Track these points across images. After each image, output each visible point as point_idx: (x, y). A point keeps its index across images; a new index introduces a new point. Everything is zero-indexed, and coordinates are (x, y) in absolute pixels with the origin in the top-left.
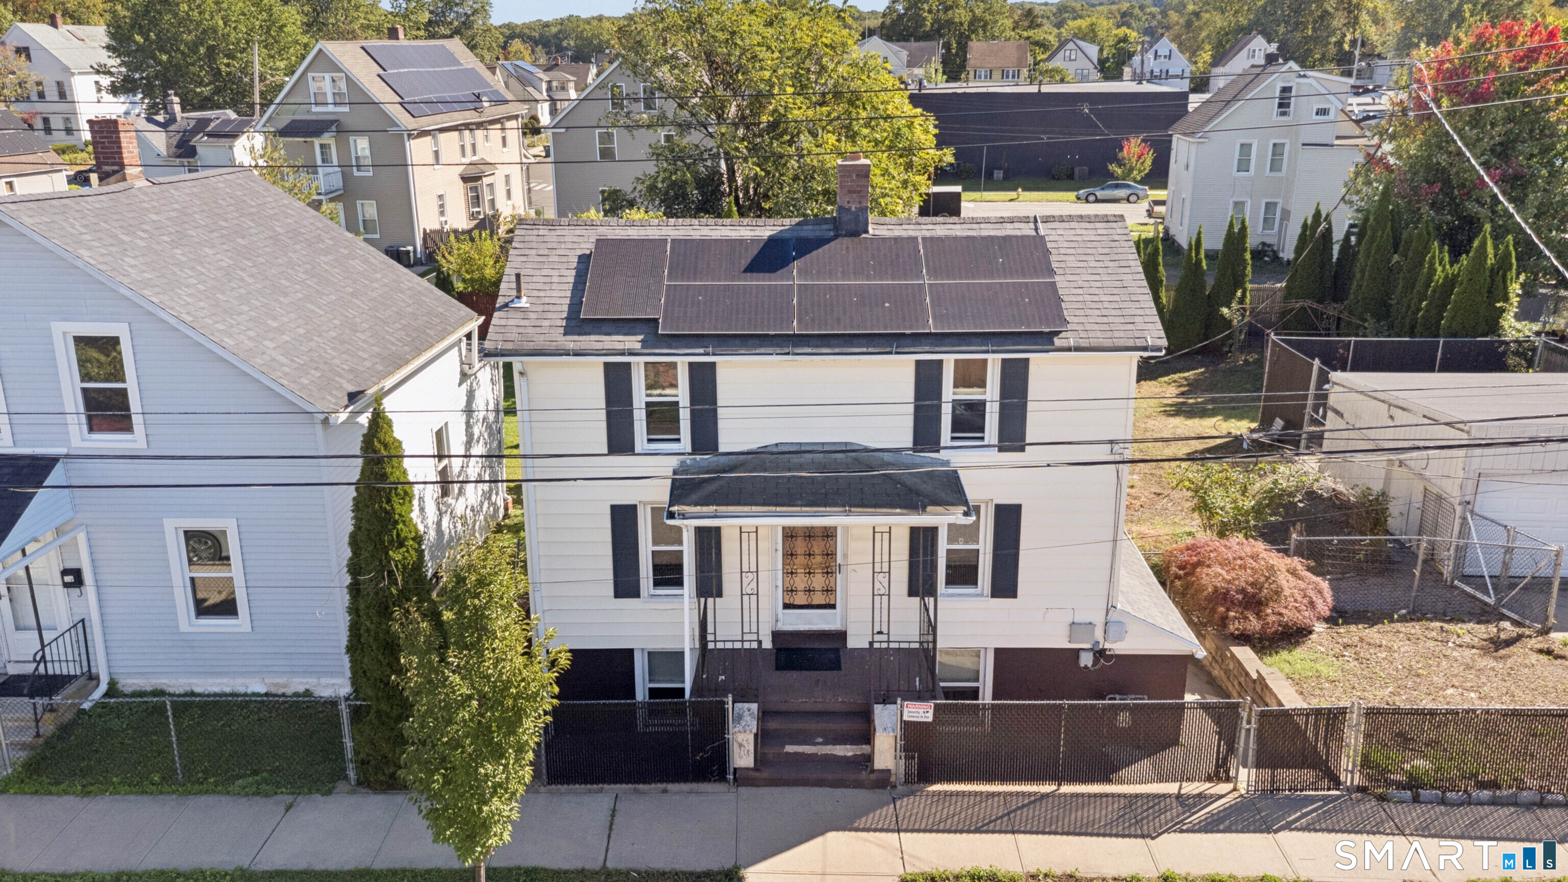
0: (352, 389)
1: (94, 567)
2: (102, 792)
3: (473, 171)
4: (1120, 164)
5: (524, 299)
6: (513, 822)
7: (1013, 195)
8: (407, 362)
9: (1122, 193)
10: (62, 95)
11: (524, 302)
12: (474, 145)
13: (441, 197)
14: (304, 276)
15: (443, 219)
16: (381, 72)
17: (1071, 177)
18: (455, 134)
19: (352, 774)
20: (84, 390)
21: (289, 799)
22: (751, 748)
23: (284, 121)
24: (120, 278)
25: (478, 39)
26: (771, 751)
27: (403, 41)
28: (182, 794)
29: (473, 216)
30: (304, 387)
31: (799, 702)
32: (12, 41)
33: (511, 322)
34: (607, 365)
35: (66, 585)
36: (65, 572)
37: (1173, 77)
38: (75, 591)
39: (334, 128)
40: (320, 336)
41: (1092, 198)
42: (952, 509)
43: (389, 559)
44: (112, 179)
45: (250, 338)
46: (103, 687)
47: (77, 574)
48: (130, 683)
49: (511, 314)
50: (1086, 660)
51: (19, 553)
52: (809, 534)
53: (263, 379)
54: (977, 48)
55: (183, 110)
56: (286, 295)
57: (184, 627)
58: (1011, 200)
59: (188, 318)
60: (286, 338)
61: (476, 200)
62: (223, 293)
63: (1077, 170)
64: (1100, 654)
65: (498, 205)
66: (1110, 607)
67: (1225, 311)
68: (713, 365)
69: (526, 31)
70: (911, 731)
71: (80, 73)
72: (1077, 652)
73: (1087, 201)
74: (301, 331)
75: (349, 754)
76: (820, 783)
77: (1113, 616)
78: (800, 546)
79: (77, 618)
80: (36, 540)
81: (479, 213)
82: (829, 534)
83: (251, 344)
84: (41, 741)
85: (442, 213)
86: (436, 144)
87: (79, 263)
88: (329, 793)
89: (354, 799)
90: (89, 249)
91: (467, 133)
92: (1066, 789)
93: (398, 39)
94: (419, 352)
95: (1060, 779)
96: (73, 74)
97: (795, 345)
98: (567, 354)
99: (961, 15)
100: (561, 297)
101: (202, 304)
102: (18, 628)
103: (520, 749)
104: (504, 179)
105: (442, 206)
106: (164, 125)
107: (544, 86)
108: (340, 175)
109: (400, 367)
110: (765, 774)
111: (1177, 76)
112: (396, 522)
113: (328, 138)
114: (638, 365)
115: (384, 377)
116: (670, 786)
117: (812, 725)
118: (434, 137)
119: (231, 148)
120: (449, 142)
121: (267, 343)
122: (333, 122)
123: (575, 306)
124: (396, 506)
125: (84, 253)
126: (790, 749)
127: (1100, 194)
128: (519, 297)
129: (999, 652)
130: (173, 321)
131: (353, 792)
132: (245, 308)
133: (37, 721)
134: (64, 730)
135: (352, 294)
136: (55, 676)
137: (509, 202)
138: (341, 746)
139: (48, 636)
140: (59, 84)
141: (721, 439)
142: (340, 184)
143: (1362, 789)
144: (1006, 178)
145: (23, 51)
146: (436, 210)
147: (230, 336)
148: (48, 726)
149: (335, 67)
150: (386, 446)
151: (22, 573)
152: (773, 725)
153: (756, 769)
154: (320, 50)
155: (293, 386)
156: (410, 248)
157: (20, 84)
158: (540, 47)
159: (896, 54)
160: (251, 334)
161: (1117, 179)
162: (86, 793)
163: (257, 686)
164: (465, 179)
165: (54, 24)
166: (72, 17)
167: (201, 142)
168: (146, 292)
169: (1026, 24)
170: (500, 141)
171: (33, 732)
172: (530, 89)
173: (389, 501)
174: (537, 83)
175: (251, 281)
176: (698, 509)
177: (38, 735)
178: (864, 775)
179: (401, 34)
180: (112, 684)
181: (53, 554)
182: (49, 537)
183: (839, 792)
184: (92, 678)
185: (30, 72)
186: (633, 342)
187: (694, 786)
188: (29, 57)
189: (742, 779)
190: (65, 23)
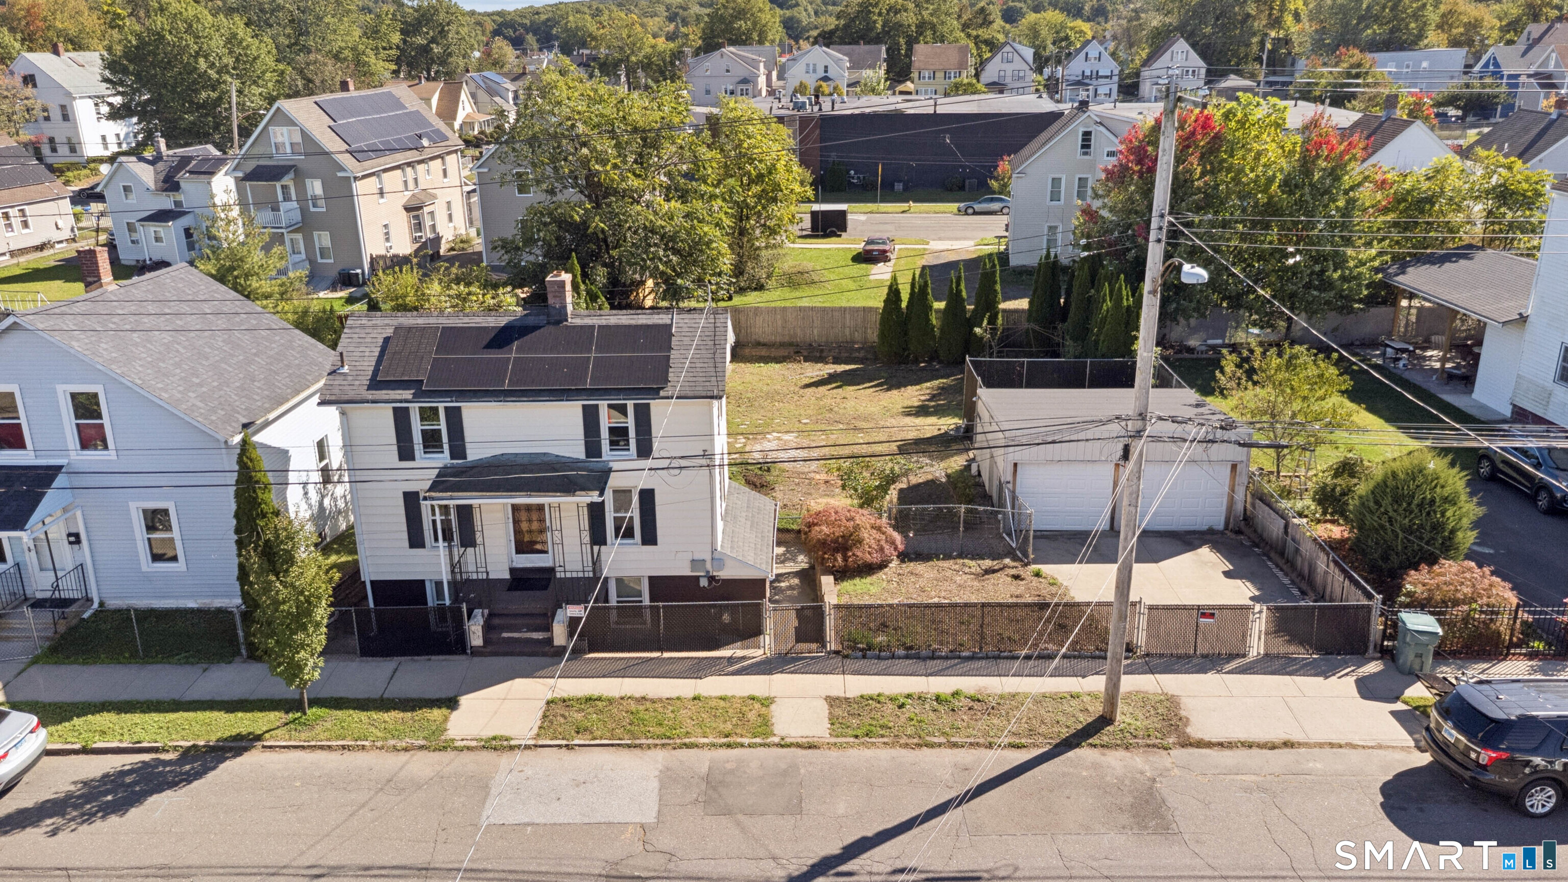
0: (245, 421)
1: (87, 531)
2: (95, 663)
3: (414, 203)
4: (996, 179)
5: (346, 367)
6: (321, 668)
7: (904, 206)
8: (287, 400)
9: (996, 206)
10: (66, 117)
11: (346, 369)
12: (416, 180)
13: (386, 226)
14: (221, 344)
15: (388, 244)
16: (332, 123)
17: (962, 188)
18: (399, 172)
19: (244, 652)
20: (78, 425)
21: (205, 666)
22: (481, 634)
23: (251, 165)
24: (97, 359)
25: (453, 48)
26: (493, 636)
27: (353, 93)
28: (142, 664)
29: (415, 240)
30: (212, 422)
31: (514, 608)
32: (20, 69)
33: (336, 383)
34: (395, 409)
35: (70, 543)
36: (69, 535)
37: (1102, 77)
38: (76, 547)
39: (292, 172)
40: (228, 386)
41: (970, 211)
42: (591, 493)
43: (256, 525)
44: (93, 286)
45: (180, 392)
46: (96, 605)
47: (77, 535)
48: (113, 603)
49: (337, 377)
50: (704, 583)
51: (40, 524)
52: (528, 508)
53: (187, 418)
54: (921, 52)
55: (169, 147)
56: (207, 359)
57: (145, 568)
58: (903, 212)
59: (139, 382)
60: (204, 389)
61: (419, 226)
62: (164, 362)
63: (967, 182)
64: (712, 579)
65: (439, 229)
66: (714, 550)
67: (977, 330)
68: (459, 408)
69: (518, 19)
70: (573, 622)
71: (81, 98)
72: (697, 578)
73: (967, 214)
74: (215, 384)
75: (242, 640)
76: (521, 654)
77: (716, 556)
78: (523, 516)
79: (78, 563)
80: (50, 515)
81: (421, 237)
82: (540, 508)
83: (179, 396)
84: (58, 636)
85: (387, 240)
86: (380, 182)
87: (72, 351)
88: (230, 662)
89: (244, 665)
90: (78, 341)
91: (409, 170)
92: (666, 655)
93: (348, 90)
94: (298, 392)
95: (661, 650)
96: (75, 98)
97: (506, 396)
98: (368, 402)
99: (909, 18)
100: (368, 366)
101: (149, 371)
102: (41, 570)
103: (318, 625)
104: (445, 205)
105: (387, 234)
106: (152, 163)
107: (511, 95)
108: (299, 211)
109: (281, 404)
110: (489, 649)
111: (1107, 77)
112: (260, 504)
113: (288, 180)
114: (414, 409)
115: (269, 412)
116: (433, 657)
117: (519, 621)
118: (378, 176)
119: (209, 183)
120: (393, 180)
121: (190, 394)
122: (291, 167)
123: (376, 372)
124: (260, 494)
125: (75, 344)
126: (505, 635)
127: (978, 207)
128: (343, 366)
129: (651, 578)
130: (130, 384)
131: (244, 662)
132: (178, 371)
133: (55, 624)
134: (72, 630)
135: (255, 355)
136: (65, 599)
137: (451, 225)
138: (237, 635)
139: (60, 574)
140: (63, 107)
141: (468, 452)
142: (300, 218)
143: (837, 653)
144: (906, 189)
145: (29, 80)
146: (382, 237)
147: (166, 391)
148: (62, 628)
149: (291, 122)
150: (251, 460)
151: (43, 536)
152: (496, 621)
153: (484, 647)
154: (278, 108)
155: (205, 422)
156: (359, 271)
157: (28, 110)
158: (530, 35)
159: (837, 61)
160: (181, 388)
161: (994, 193)
162: (85, 663)
163: (192, 604)
164: (408, 209)
165: (56, 52)
166: (71, 41)
167: (183, 178)
168: (113, 367)
169: (980, 21)
170: (441, 173)
171: (53, 630)
172: (497, 99)
173: (254, 491)
174: (503, 93)
175: (183, 351)
176: (441, 494)
177: (56, 632)
178: (547, 649)
179: (351, 87)
180: (101, 604)
181: (62, 524)
182: (59, 513)
183: (532, 659)
184: (89, 600)
185: (37, 98)
186: (408, 394)
187: (447, 657)
188: (35, 86)
189: (476, 652)
190: (67, 50)
